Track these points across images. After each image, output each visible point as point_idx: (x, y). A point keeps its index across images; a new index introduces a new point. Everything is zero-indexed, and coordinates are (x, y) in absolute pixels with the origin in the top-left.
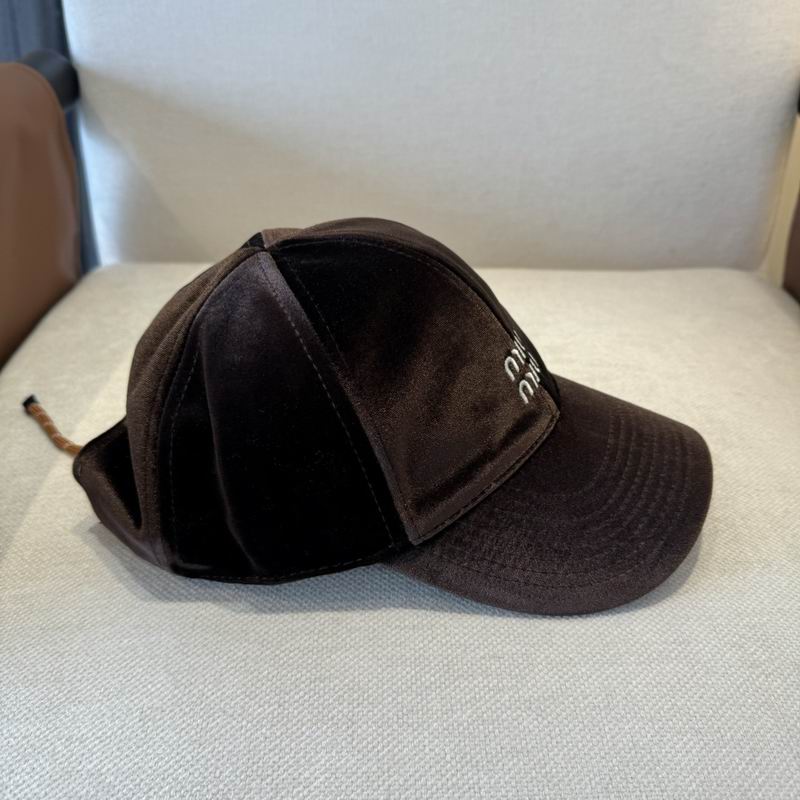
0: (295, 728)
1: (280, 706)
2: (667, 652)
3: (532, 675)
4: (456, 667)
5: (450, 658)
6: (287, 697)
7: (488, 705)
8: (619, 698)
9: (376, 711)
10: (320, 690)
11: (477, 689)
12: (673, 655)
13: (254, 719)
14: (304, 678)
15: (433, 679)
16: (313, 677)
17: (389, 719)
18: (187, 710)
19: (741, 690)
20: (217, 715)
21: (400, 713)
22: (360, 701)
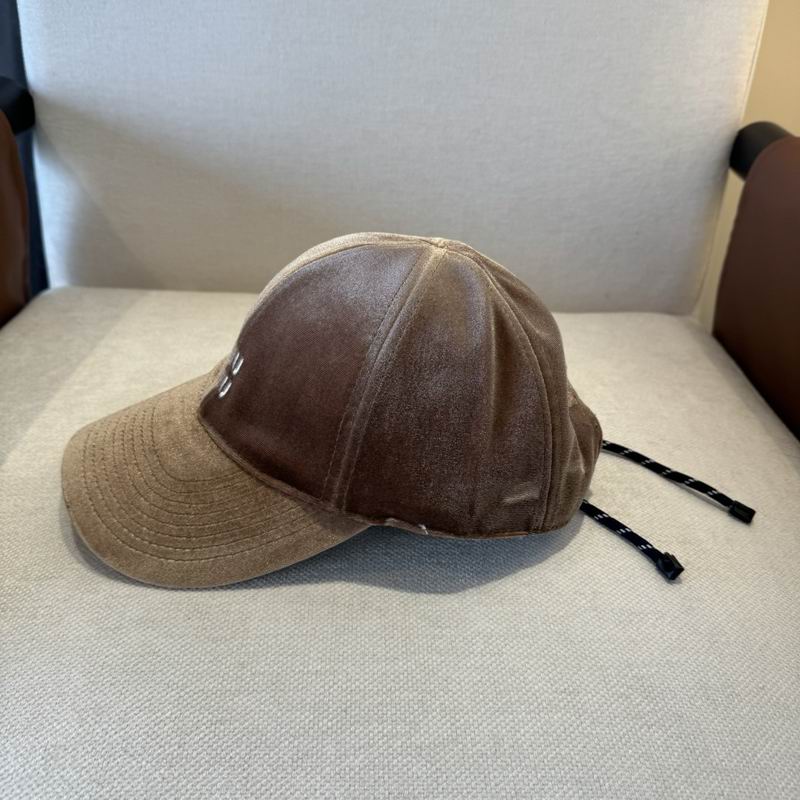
0: (192, 769)
1: (179, 747)
2: (557, 701)
3: (426, 721)
4: (353, 713)
5: (349, 703)
6: (188, 738)
7: (381, 750)
8: (506, 746)
9: (272, 754)
10: (220, 732)
11: (371, 735)
12: (562, 704)
13: (153, 759)
14: (205, 720)
15: (330, 724)
16: (215, 719)
17: (284, 762)
18: (89, 749)
19: (623, 740)
20: (118, 754)
21: (295, 757)
22: (258, 744)
